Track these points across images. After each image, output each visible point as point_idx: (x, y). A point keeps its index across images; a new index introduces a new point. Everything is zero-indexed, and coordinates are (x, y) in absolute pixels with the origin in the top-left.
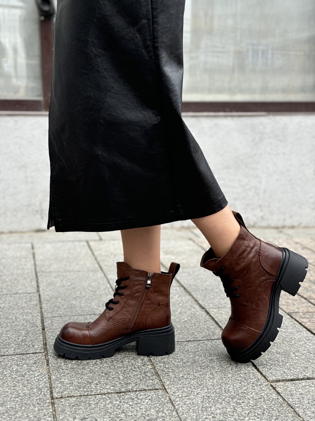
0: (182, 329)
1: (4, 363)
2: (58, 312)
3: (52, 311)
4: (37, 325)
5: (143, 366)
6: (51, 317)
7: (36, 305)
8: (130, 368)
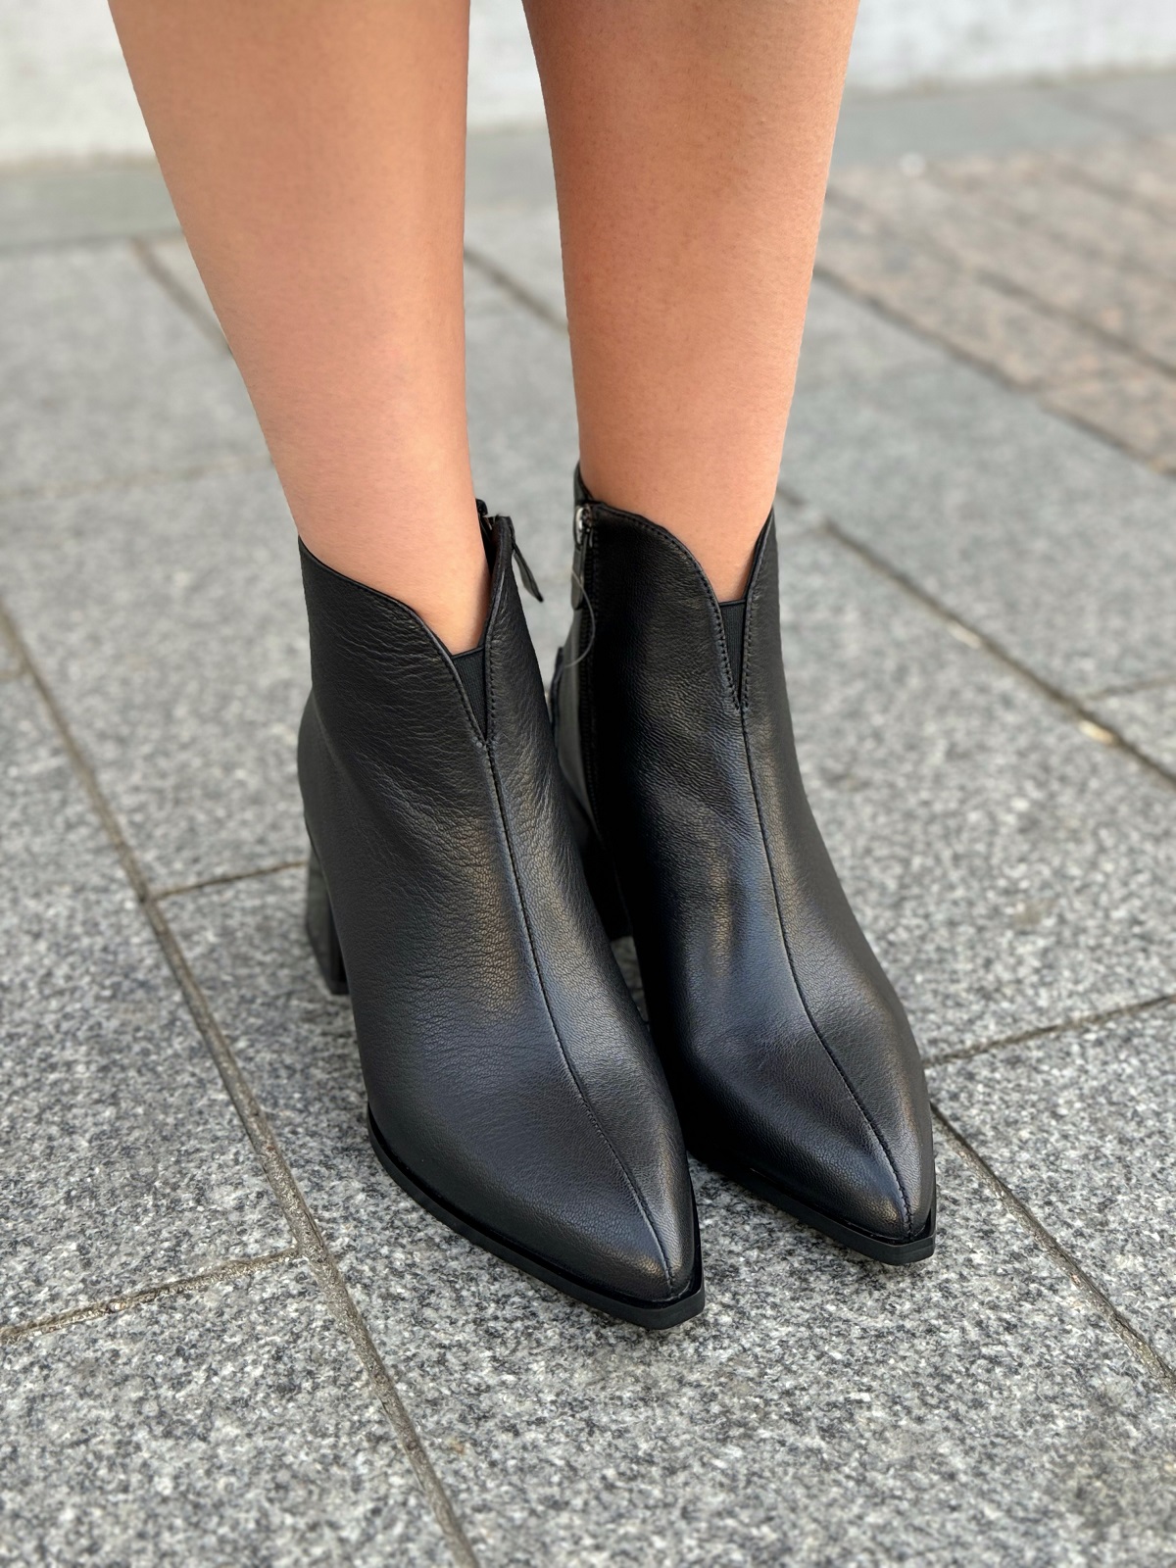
0: (1048, 893)
1: (61, 1416)
2: (224, 835)
3: (183, 824)
4: (140, 976)
5: (1026, 1296)
6: (200, 887)
7: (56, 780)
8: (954, 1335)
